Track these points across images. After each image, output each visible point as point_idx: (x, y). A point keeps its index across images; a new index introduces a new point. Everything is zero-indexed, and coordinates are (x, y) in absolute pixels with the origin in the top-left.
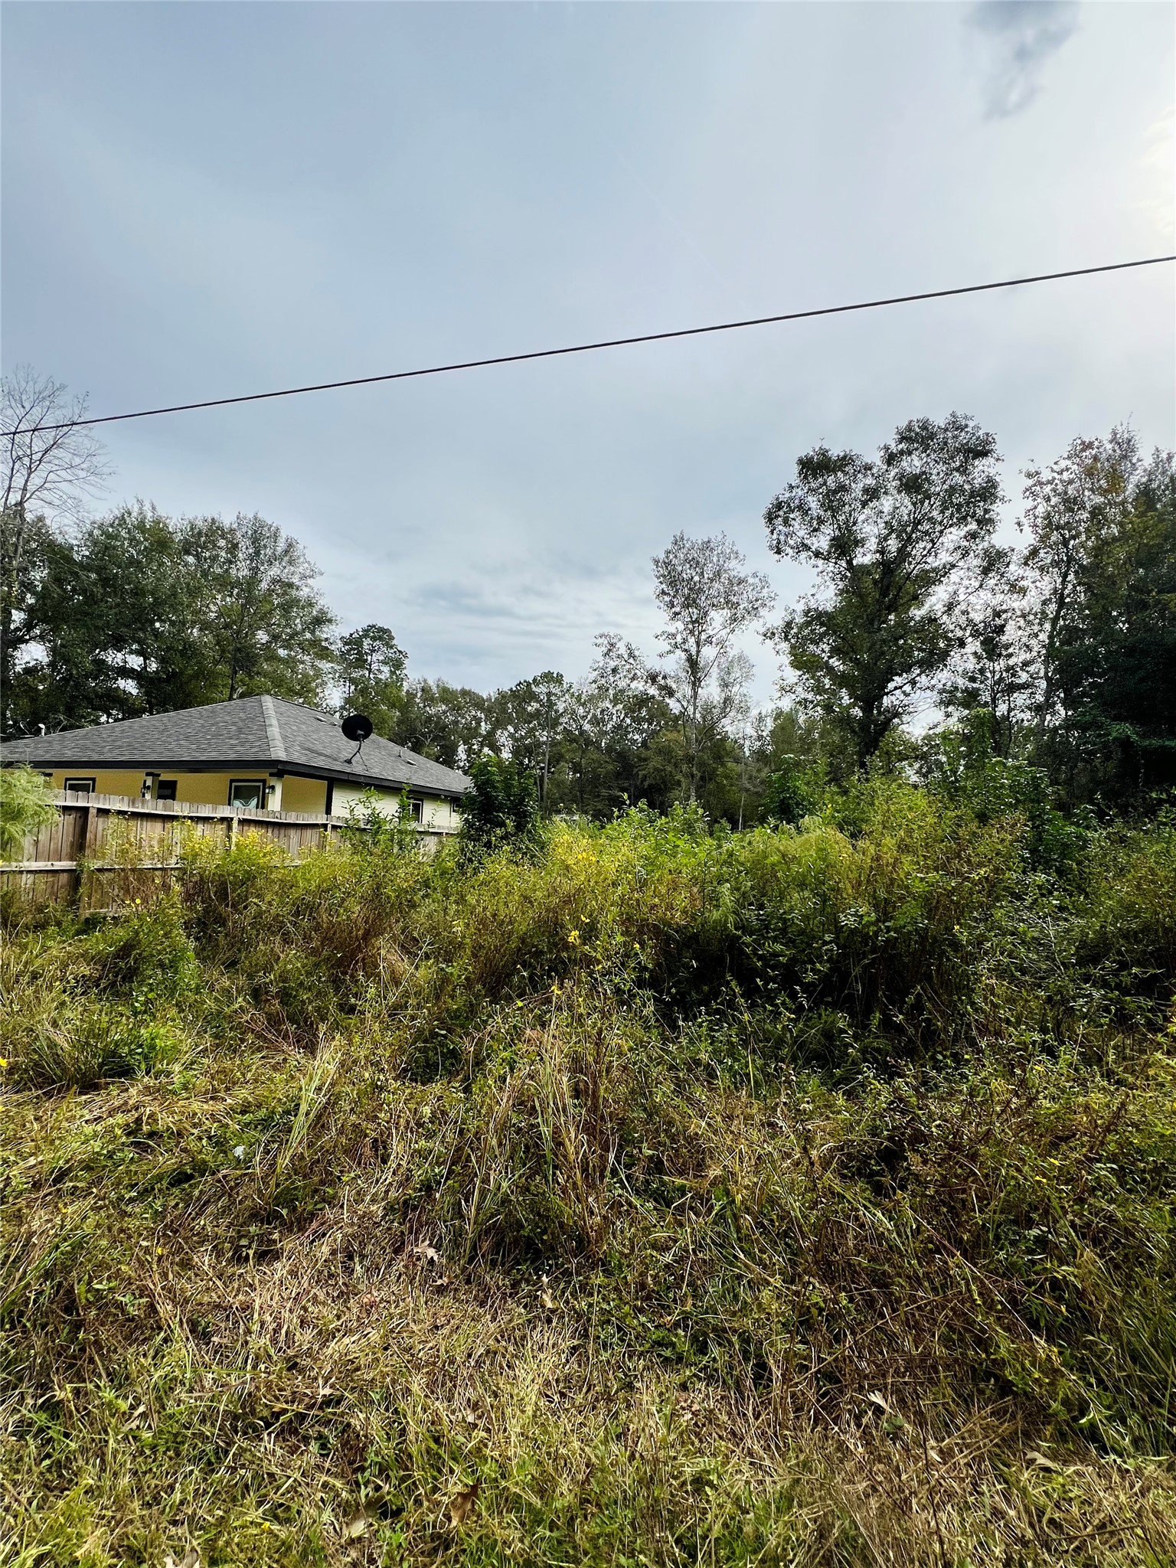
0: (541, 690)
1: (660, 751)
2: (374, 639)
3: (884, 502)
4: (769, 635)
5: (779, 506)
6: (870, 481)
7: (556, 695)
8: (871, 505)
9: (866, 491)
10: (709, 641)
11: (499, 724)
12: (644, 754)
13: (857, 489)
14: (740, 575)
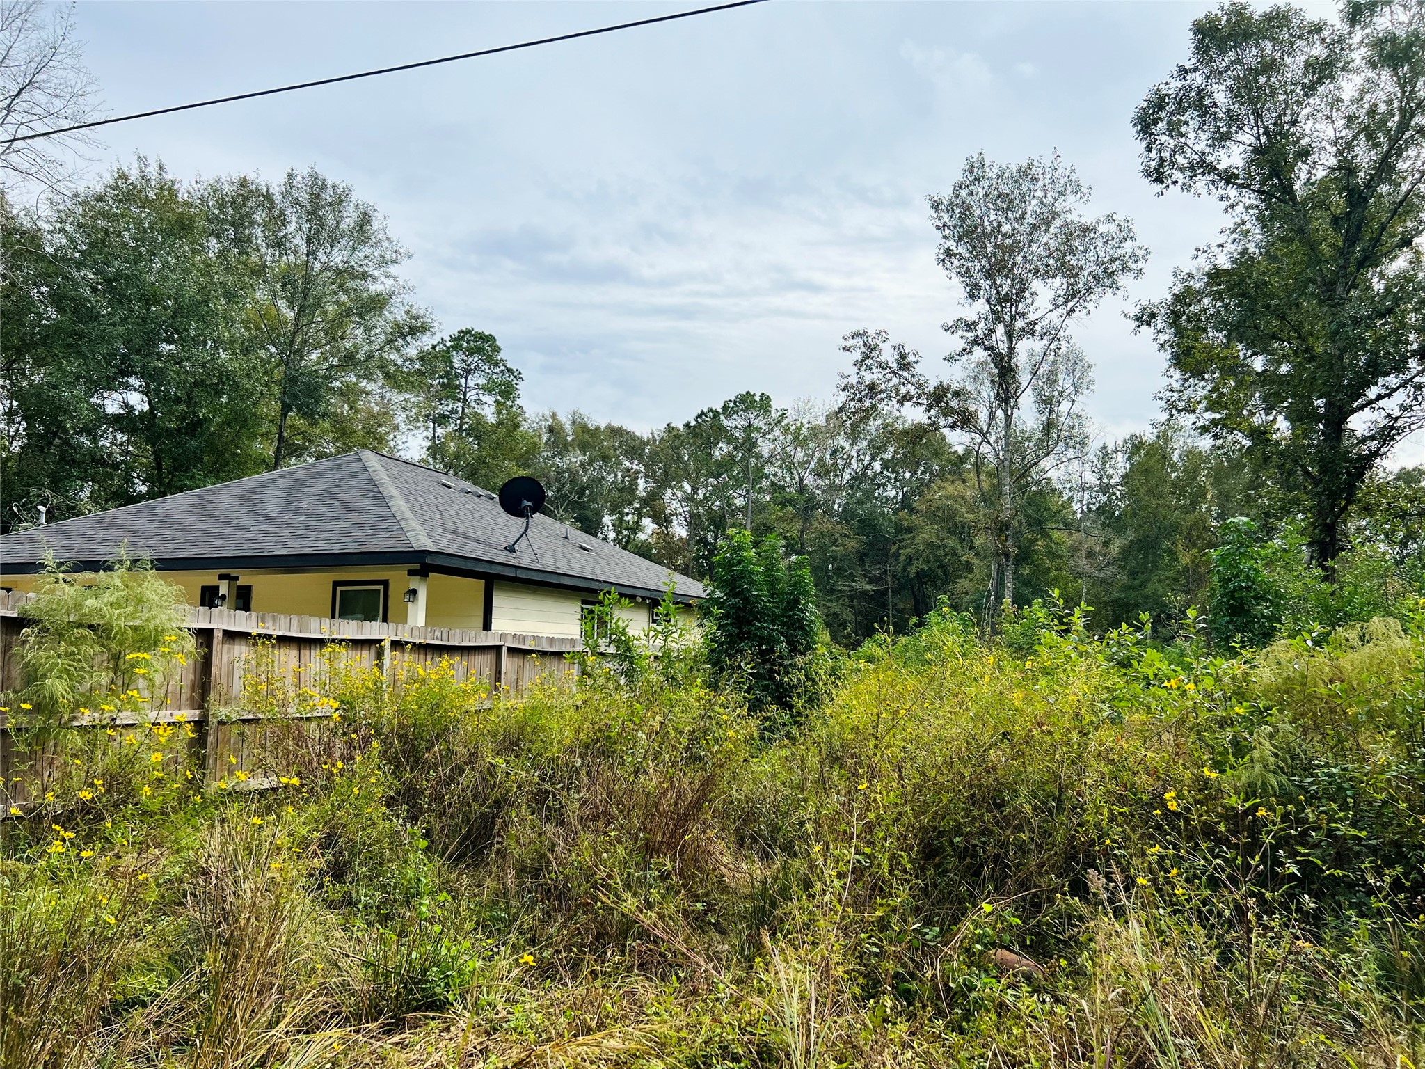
0: (735, 423)
1: (932, 515)
2: (470, 352)
3: (1344, 84)
4: (1145, 318)
5: (1159, 103)
6: (1318, 51)
7: (758, 430)
8: (1321, 89)
9: (1310, 66)
10: (1029, 331)
11: (666, 481)
12: (907, 519)
13: (1294, 65)
14: (1083, 220)
